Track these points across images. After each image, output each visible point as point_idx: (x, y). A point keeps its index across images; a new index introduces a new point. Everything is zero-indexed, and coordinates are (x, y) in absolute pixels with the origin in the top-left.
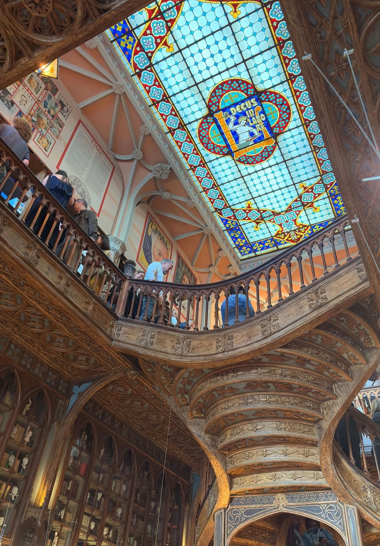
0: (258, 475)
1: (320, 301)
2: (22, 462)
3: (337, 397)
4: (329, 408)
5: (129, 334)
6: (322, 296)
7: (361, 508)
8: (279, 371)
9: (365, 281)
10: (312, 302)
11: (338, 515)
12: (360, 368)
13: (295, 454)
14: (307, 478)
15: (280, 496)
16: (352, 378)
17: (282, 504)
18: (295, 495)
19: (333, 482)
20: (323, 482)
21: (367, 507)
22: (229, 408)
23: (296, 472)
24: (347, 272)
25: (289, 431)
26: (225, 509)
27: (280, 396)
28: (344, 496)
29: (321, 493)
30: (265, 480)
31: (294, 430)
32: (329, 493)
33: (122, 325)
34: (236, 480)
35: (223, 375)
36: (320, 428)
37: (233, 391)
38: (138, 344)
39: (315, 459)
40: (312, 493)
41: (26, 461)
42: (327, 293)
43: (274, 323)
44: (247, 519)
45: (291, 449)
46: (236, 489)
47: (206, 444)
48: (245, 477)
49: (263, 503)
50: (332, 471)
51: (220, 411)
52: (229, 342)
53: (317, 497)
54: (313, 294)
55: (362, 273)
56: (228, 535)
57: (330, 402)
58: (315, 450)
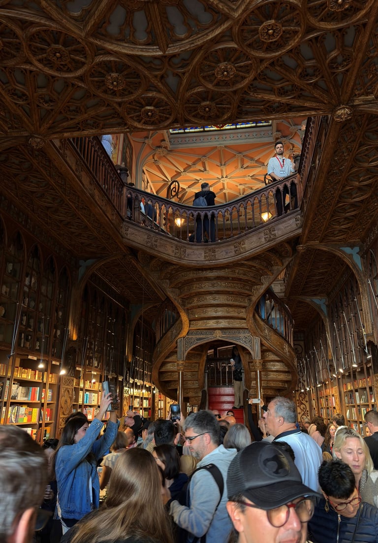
0: (208, 321)
1: (272, 237)
2: (58, 314)
3: (263, 284)
4: (257, 289)
5: (136, 235)
6: (273, 233)
7: (262, 339)
8: (237, 271)
9: (299, 228)
10: (267, 236)
11: (249, 342)
12: (278, 268)
13: (233, 313)
14: (236, 324)
15: (217, 331)
16: (273, 274)
17: (218, 336)
18: (226, 331)
19: (251, 326)
20: (244, 325)
21: (265, 338)
22: (202, 288)
23: (230, 320)
24: (290, 219)
25: (233, 301)
26: (184, 337)
27: (233, 283)
28: (254, 333)
29: (241, 331)
30: (212, 324)
31: (236, 301)
32: (246, 330)
33: (128, 227)
34: (192, 322)
35: (203, 271)
36: (250, 300)
37: (207, 279)
38: (146, 245)
39: (243, 315)
40: (236, 331)
41: (60, 314)
42: (276, 232)
43: (243, 246)
44: (197, 343)
45: (231, 309)
46: (193, 327)
47: (179, 304)
48: (198, 322)
49: (207, 335)
50: (251, 321)
51: (194, 288)
52: (212, 254)
53: (239, 332)
54: (268, 231)
55: (298, 222)
56: (186, 351)
57: (258, 287)
58: (243, 310)
